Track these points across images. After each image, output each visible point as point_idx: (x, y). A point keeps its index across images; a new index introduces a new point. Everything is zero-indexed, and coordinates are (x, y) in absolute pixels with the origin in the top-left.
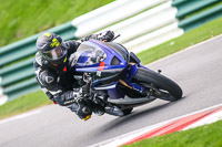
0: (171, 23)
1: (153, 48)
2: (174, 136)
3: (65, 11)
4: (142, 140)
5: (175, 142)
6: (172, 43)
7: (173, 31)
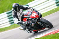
0: (54, 4)
1: (49, 11)
2: (55, 35)
3: (26, 1)
4: (47, 36)
5: (56, 36)
6: (54, 10)
7: (55, 6)
